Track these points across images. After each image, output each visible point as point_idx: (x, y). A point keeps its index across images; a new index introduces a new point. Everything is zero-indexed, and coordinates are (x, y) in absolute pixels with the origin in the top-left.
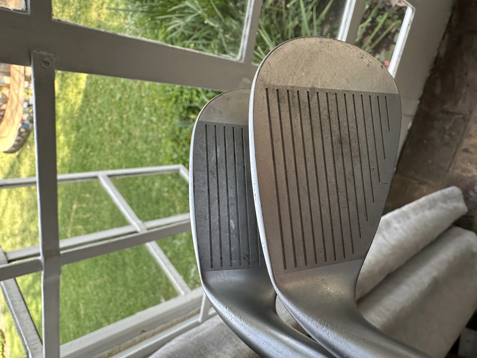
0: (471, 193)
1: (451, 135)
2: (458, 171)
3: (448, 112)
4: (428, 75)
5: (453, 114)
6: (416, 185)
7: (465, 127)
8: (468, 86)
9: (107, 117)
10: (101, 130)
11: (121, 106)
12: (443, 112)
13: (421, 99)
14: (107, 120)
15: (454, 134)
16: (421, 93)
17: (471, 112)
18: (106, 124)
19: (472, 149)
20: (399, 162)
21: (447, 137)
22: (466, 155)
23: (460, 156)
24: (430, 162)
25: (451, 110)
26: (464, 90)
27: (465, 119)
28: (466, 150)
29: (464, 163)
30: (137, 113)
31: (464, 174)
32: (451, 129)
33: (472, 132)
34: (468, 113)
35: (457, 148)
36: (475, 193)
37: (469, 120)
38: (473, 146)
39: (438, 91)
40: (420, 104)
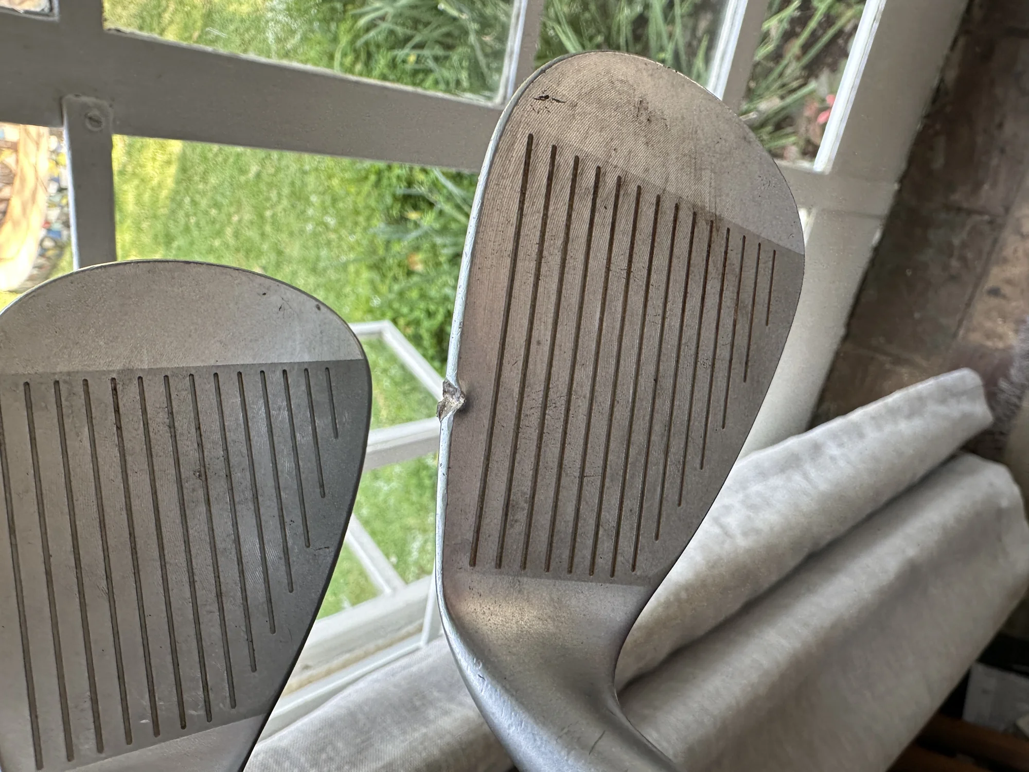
0: (1003, 384)
1: (963, 259)
2: (976, 338)
3: (959, 210)
4: (919, 127)
5: (970, 212)
6: (888, 366)
7: (995, 241)
8: (1003, 151)
9: (229, 216)
10: (217, 243)
11: (260, 192)
12: (948, 208)
13: (902, 180)
14: (229, 222)
15: (970, 255)
16: (903, 166)
17: (1007, 210)
18: (229, 231)
19: (1007, 290)
20: (852, 315)
21: (955, 263)
22: (994, 301)
23: (984, 303)
24: (917, 315)
25: (965, 205)
26: (995, 162)
27: (996, 225)
28: (995, 292)
29: (989, 318)
30: (293, 206)
31: (989, 344)
32: (964, 245)
33: (1008, 252)
34: (1000, 210)
35: (976, 286)
36: (1012, 383)
37: (1001, 227)
38: (1009, 282)
39: (938, 163)
40: (900, 191)
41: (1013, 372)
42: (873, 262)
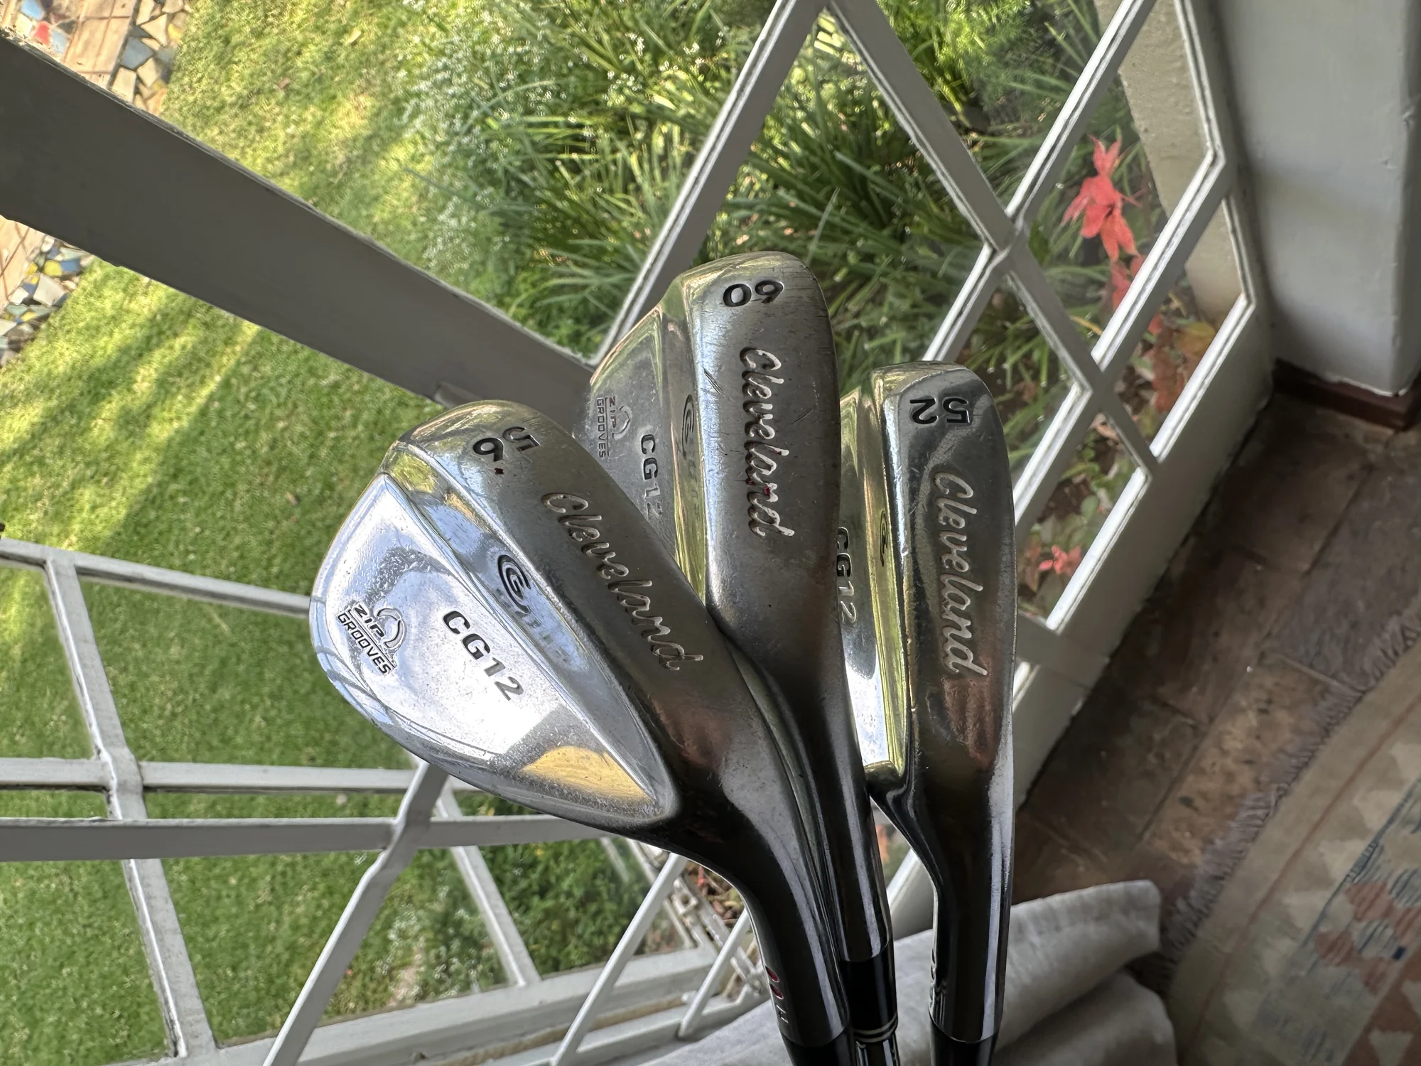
0: (1181, 904)
1: (1160, 756)
2: (1161, 845)
3: (1165, 705)
4: (1138, 608)
5: (1176, 711)
6: (1064, 851)
7: (1195, 748)
8: (1215, 659)
9: (273, 419)
10: (240, 445)
11: (330, 405)
12: (1155, 700)
13: (1113, 656)
14: (270, 426)
15: (1168, 755)
16: (1117, 643)
17: (1212, 720)
18: (265, 436)
19: (1199, 802)
20: (1035, 783)
21: (1152, 758)
22: (1185, 812)
23: (1173, 811)
24: (1105, 803)
25: (1171, 702)
27: (1198, 732)
28: (1187, 802)
29: (1177, 829)
31: (1174, 856)
32: (1164, 743)
33: (1206, 764)
34: (1204, 717)
35: (1170, 789)
36: (1190, 905)
37: (1204, 735)
38: (1204, 796)
39: (1153, 650)
40: (1109, 666)
41: (1193, 894)
42: (1068, 732)
